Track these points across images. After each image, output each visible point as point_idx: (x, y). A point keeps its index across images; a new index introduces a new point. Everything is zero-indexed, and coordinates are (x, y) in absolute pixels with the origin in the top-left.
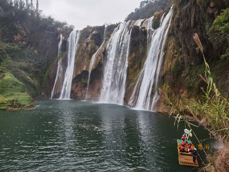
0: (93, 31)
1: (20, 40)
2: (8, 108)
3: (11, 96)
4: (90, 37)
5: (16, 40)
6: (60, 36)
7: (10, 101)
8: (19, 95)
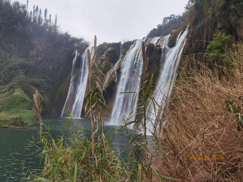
0: (108, 47)
1: (35, 56)
2: (10, 126)
3: (17, 113)
4: (105, 54)
5: (32, 55)
6: (75, 52)
7: (13, 118)
8: (24, 112)
